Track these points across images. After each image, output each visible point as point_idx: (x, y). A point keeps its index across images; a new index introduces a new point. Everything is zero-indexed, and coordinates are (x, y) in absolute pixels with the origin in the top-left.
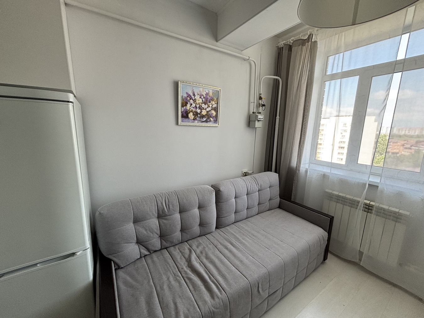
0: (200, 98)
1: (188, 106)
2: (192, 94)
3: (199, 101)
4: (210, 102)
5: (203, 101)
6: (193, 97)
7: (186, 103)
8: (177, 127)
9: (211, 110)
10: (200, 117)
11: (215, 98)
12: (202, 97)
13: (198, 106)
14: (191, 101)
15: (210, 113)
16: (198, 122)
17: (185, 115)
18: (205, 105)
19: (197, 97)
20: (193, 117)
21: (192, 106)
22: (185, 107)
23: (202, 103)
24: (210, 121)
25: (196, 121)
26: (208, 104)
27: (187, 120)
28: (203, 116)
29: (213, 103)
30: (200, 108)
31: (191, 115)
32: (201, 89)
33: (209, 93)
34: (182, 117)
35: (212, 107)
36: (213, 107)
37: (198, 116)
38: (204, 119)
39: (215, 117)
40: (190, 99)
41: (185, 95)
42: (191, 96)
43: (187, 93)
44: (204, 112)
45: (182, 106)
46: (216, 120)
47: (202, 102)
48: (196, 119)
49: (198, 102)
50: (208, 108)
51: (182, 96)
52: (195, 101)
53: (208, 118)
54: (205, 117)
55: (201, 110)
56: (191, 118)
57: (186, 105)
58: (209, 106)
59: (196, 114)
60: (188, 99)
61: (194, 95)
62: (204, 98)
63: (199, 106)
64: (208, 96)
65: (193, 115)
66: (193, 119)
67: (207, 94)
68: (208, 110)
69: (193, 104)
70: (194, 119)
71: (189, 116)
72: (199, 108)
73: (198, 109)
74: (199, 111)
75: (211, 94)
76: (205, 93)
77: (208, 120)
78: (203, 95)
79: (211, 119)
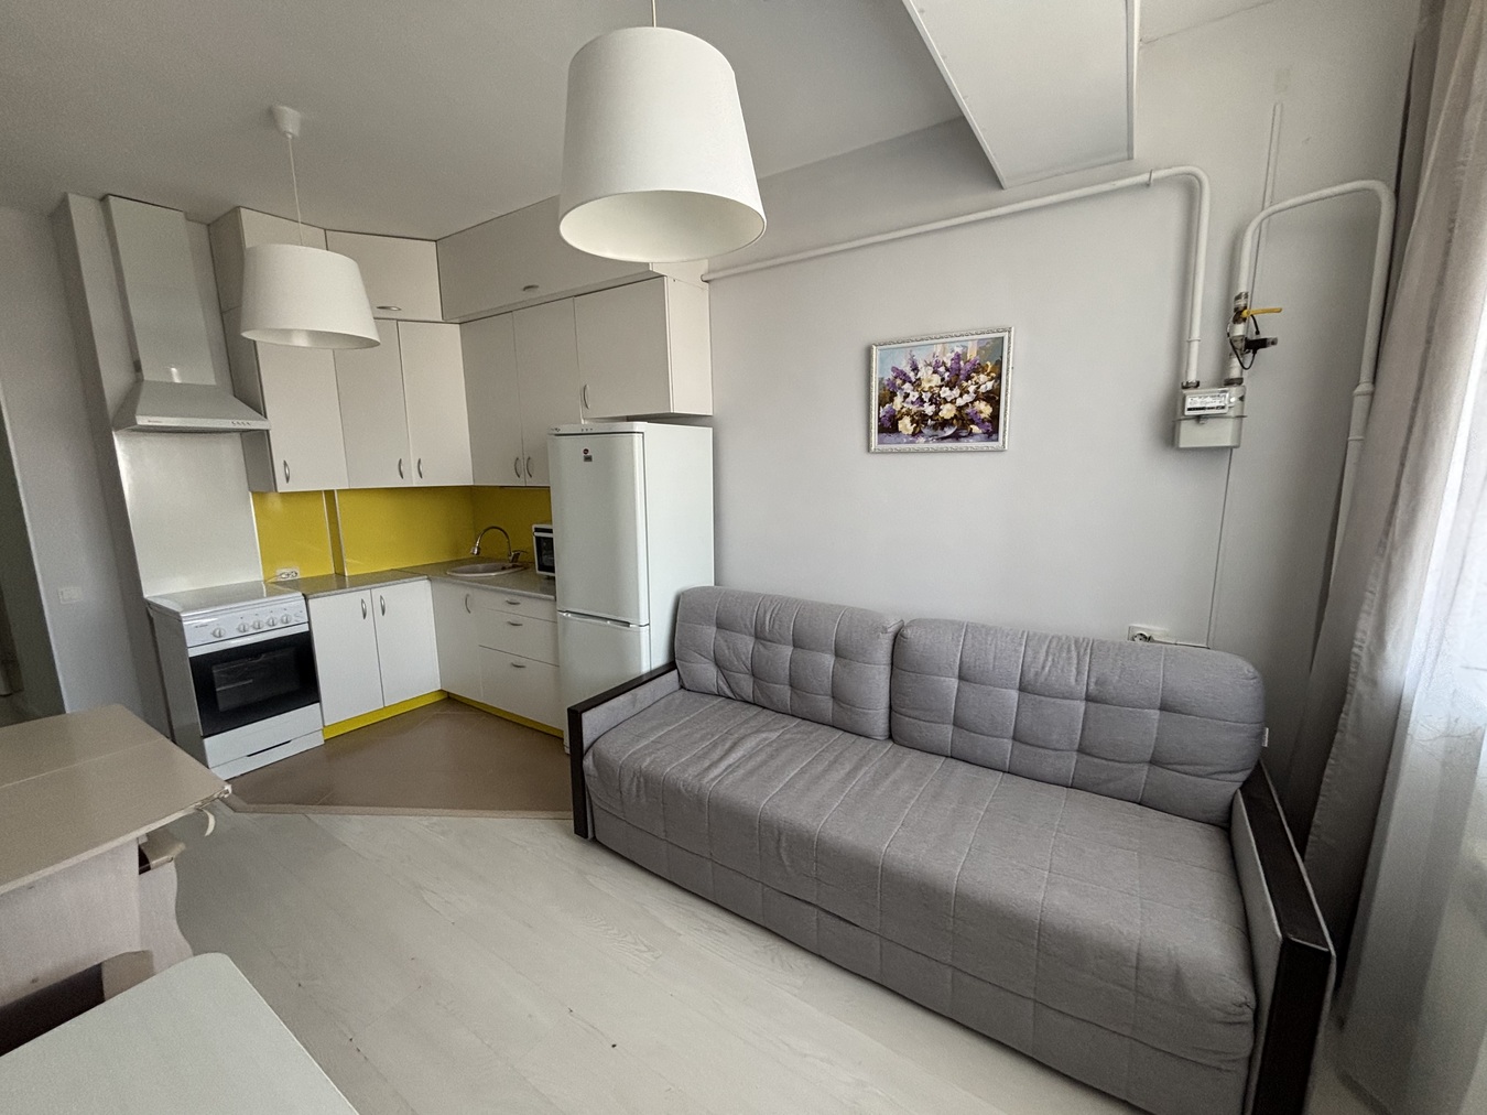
0: (935, 372)
1: (898, 400)
2: (908, 370)
3: (930, 380)
4: (968, 378)
5: (943, 379)
6: (912, 374)
7: (894, 394)
8: (868, 457)
9: (972, 403)
10: (934, 427)
11: (989, 363)
12: (942, 369)
16: (927, 442)
17: (888, 424)
18: (951, 389)
19: (925, 373)
20: (911, 429)
21: (908, 400)
22: (887, 405)
23: (941, 387)
24: (971, 434)
25: (922, 439)
26: (960, 386)
27: (893, 437)
28: (945, 423)
29: (983, 377)
30: (936, 401)
31: (906, 425)
32: (938, 349)
33: (965, 354)
34: (879, 432)
35: (976, 392)
36: (982, 390)
37: (926, 425)
39: (989, 421)
40: (904, 382)
41: (890, 375)
42: (905, 375)
43: (894, 369)
45: (880, 405)
46: (992, 427)
47: (940, 383)
48: (921, 432)
49: (926, 385)
50: (961, 396)
51: (881, 380)
52: (919, 385)
53: (964, 426)
54: (952, 425)
55: (938, 405)
56: (905, 432)
57: (892, 400)
58: (964, 391)
59: (920, 420)
60: (899, 382)
61: (915, 369)
62: (947, 370)
63: (929, 395)
64: (962, 363)
65: (912, 422)
66: (910, 433)
67: (958, 357)
68: (960, 402)
69: (912, 394)
70: (914, 434)
71: (900, 426)
73: (925, 405)
74: (929, 409)
75: (972, 355)
76: (953, 355)
77: (964, 433)
78: (944, 363)
79: (975, 429)
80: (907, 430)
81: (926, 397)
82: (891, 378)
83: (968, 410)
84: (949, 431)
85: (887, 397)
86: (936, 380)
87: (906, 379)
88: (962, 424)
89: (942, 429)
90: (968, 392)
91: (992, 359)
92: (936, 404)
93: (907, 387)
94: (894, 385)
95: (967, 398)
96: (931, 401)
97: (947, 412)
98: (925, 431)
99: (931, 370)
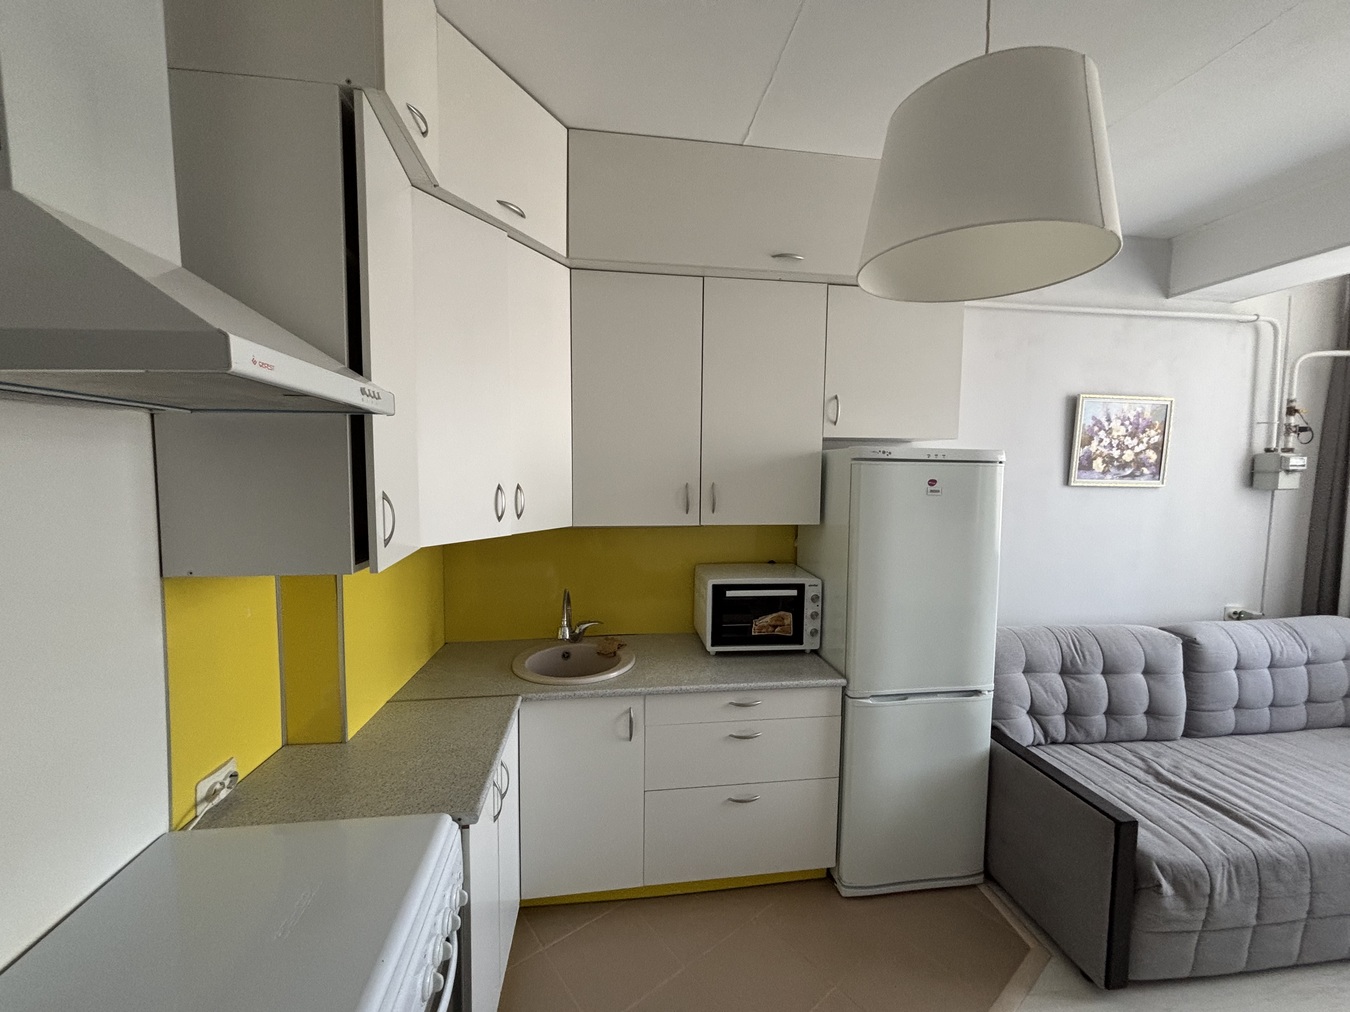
0: (1122, 424)
1: (1095, 443)
2: (1103, 420)
3: (1119, 430)
4: (1144, 432)
5: (1127, 431)
6: (1106, 424)
7: (1092, 438)
8: (1067, 490)
9: (1144, 450)
10: (1118, 467)
12: (1127, 423)
13: (1115, 442)
14: (1102, 434)
15: (1142, 456)
16: (1112, 479)
17: (1085, 463)
19: (1115, 424)
20: (1102, 468)
21: (1102, 444)
22: (1086, 447)
23: (1125, 436)
24: (1142, 474)
25: (1109, 476)
26: (1138, 437)
27: (1088, 473)
28: (1124, 465)
29: (1152, 432)
30: (1122, 447)
31: (1098, 465)
32: (1126, 407)
33: (1143, 413)
34: (1079, 469)
35: (1148, 443)
36: (1152, 442)
37: (1113, 465)
38: (1128, 471)
39: (1155, 465)
40: (1100, 430)
41: (1091, 422)
42: (1101, 424)
43: (1094, 418)
44: (1128, 456)
46: (1156, 470)
47: (1125, 433)
48: (1109, 471)
49: (1115, 434)
50: (1138, 445)
52: (1110, 433)
53: (1138, 468)
54: (1131, 467)
55: (1122, 450)
56: (1097, 470)
57: (1090, 444)
58: (1140, 442)
59: (1109, 461)
60: (1096, 429)
61: (1109, 420)
62: (1131, 424)
63: (1117, 441)
64: (1141, 420)
65: (1104, 462)
66: (1101, 471)
67: (1138, 415)
68: (1137, 449)
69: (1105, 439)
70: (1104, 472)
71: (1094, 465)
72: (1117, 446)
74: (1116, 453)
75: (1147, 415)
76: (1135, 413)
77: (1138, 473)
78: (1129, 419)
79: (1145, 471)
80: (1099, 468)
82: (1091, 425)
85: (1088, 439)
86: (1123, 431)
87: (1102, 427)
89: (1124, 469)
90: (1143, 442)
91: (1161, 420)
94: (1092, 430)
95: (1142, 447)
96: (1119, 447)
98: (1112, 470)
99: (1119, 422)
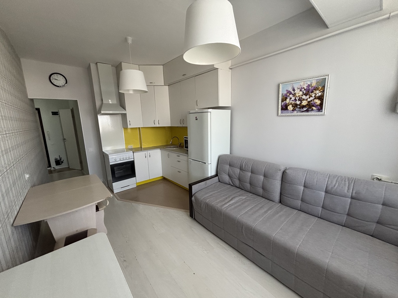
0: (301, 91)
2: (291, 91)
4: (312, 92)
5: (303, 93)
7: (286, 98)
9: (313, 100)
10: (300, 108)
11: (320, 87)
16: (297, 112)
17: (284, 107)
18: (306, 96)
19: (297, 91)
20: (292, 109)
21: (291, 100)
22: (284, 102)
26: (309, 95)
27: (286, 111)
29: (317, 92)
32: (302, 84)
34: (281, 110)
35: (315, 96)
37: (297, 107)
39: (319, 106)
43: (287, 90)
45: (282, 102)
46: (320, 108)
48: (295, 109)
50: (309, 98)
51: (282, 94)
52: (295, 95)
54: (306, 107)
55: (301, 101)
57: (286, 100)
61: (294, 90)
64: (310, 87)
65: (292, 107)
68: (309, 100)
69: (292, 98)
71: (288, 108)
75: (314, 84)
76: (307, 85)
77: (310, 110)
78: (304, 88)
79: (314, 108)
80: (291, 109)
81: (297, 99)
82: (286, 93)
83: (312, 102)
84: (305, 109)
85: (284, 99)
86: (301, 93)
87: (291, 93)
88: (310, 107)
89: (303, 108)
90: (312, 97)
91: (322, 85)
92: (300, 101)
93: (291, 96)
94: (287, 95)
95: (311, 98)
96: (299, 100)
97: (304, 103)
98: (297, 109)
99: (299, 90)
